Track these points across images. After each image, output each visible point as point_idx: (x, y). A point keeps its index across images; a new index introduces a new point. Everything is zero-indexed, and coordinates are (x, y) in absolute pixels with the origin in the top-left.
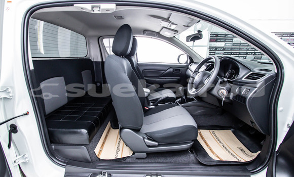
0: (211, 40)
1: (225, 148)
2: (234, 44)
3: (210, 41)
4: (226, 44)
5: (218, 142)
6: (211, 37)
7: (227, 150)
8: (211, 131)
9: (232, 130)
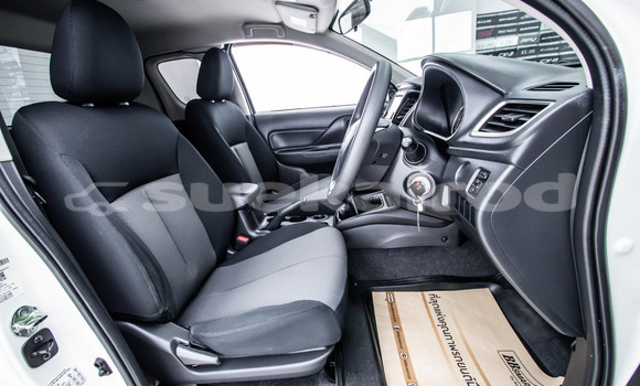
0: (480, 35)
1: (456, 354)
2: (543, 36)
3: (477, 38)
4: (520, 39)
5: (440, 330)
6: (478, 26)
7: (460, 363)
8: (427, 294)
9: (494, 287)
